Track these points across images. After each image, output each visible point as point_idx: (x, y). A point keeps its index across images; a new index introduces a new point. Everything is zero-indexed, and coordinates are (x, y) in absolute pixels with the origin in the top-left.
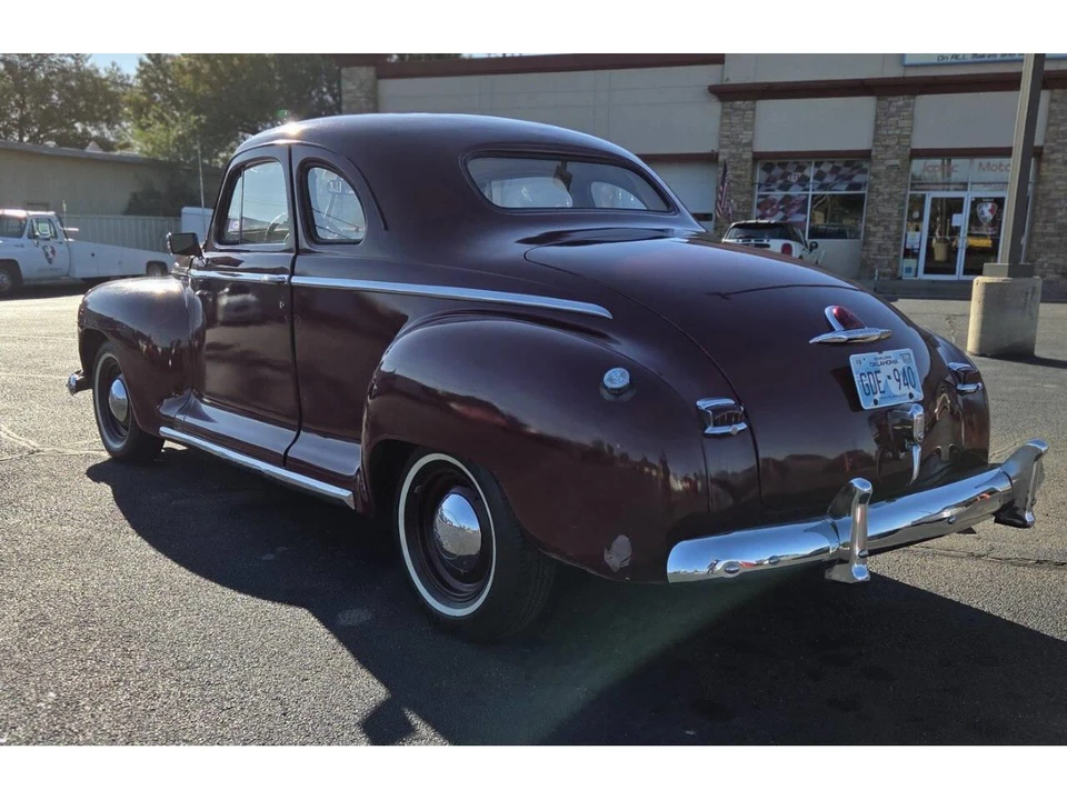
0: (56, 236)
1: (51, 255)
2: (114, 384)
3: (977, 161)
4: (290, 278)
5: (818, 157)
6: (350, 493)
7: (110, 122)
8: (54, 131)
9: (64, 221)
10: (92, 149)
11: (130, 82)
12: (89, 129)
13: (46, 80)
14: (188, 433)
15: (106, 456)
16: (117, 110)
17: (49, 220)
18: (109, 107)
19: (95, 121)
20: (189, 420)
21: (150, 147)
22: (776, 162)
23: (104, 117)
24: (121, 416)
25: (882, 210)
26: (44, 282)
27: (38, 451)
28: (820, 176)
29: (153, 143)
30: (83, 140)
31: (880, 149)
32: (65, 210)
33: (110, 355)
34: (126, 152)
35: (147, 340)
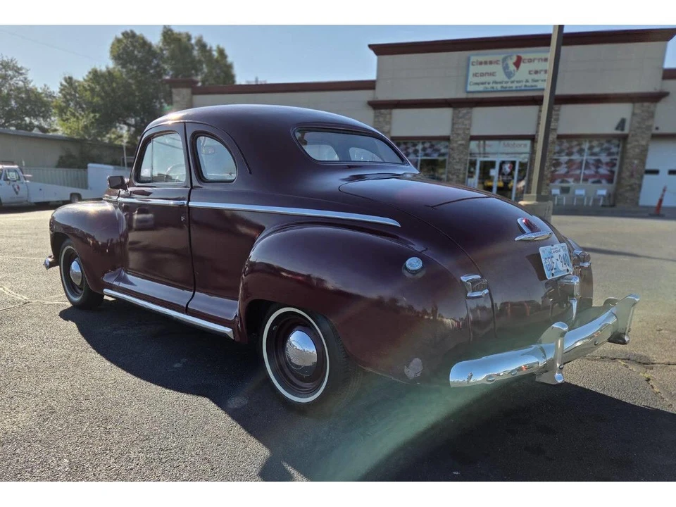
0: (19, 179)
1: (17, 190)
2: (73, 264)
3: (502, 142)
4: (188, 203)
5: (424, 139)
6: (231, 330)
7: (45, 117)
8: (13, 122)
9: (24, 171)
10: (36, 131)
11: (55, 95)
12: (33, 121)
13: (8, 94)
14: (121, 293)
15: (69, 305)
16: (48, 111)
17: (15, 171)
18: (43, 109)
19: (36, 116)
20: (122, 285)
21: (69, 131)
22: (401, 142)
23: (41, 115)
24: (78, 282)
25: (456, 167)
26: (13, 205)
27: (29, 302)
28: (424, 149)
29: (70, 129)
30: (31, 127)
31: (455, 135)
32: (24, 165)
33: (69, 247)
34: (55, 134)
35: (93, 238)
